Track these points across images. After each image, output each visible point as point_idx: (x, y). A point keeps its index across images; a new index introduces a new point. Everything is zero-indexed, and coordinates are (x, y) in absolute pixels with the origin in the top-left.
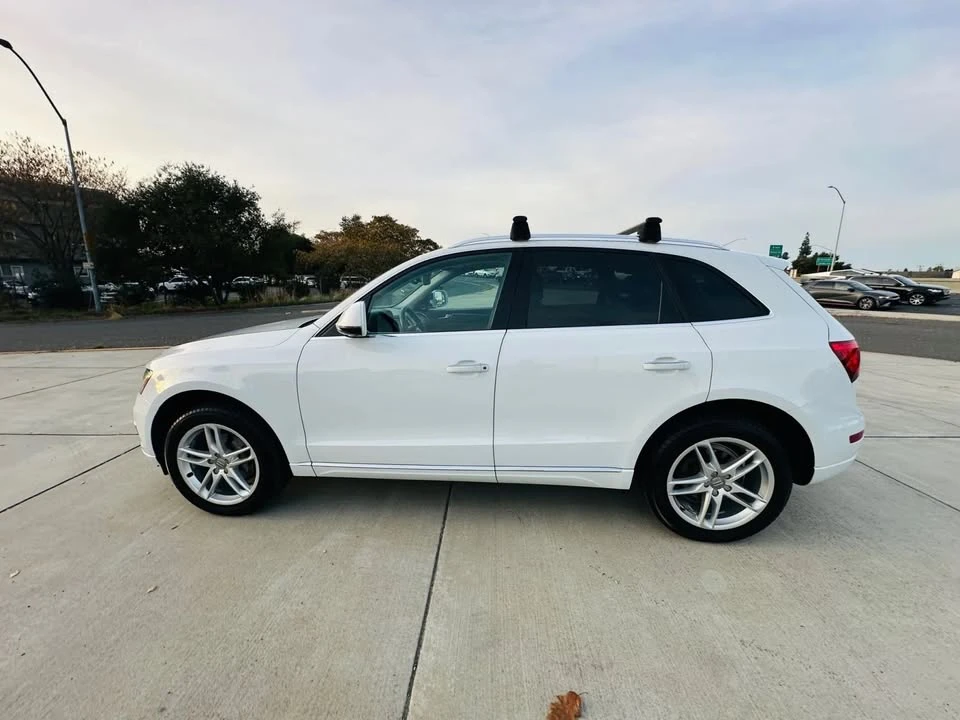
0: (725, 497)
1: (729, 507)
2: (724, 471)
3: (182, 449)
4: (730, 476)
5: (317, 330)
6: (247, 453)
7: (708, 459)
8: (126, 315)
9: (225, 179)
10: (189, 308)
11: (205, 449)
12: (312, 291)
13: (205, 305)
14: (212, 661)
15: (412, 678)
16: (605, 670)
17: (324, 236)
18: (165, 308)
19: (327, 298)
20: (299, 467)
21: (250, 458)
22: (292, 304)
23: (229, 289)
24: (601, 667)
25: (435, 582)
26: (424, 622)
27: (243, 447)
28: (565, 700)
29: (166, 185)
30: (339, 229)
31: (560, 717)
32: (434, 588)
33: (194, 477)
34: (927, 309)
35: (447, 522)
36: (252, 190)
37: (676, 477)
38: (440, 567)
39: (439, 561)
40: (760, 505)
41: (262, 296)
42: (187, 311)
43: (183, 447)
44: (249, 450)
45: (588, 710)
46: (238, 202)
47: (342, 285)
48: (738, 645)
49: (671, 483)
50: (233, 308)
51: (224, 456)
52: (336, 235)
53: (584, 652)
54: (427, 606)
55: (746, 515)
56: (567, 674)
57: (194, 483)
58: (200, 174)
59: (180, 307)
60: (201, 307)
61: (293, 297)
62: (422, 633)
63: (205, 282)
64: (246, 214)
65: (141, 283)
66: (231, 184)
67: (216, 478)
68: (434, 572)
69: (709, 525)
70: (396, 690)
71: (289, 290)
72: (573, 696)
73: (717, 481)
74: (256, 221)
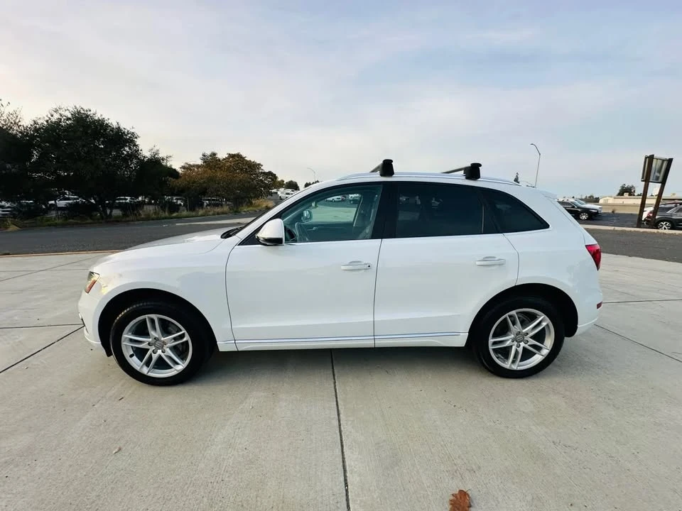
0: (524, 348)
1: (527, 354)
2: (524, 331)
3: (126, 336)
4: (527, 334)
5: (239, 241)
6: (182, 336)
7: (514, 323)
8: (23, 228)
9: (110, 121)
10: (79, 222)
11: (147, 334)
12: (181, 208)
13: (91, 218)
14: (187, 503)
15: (347, 495)
16: (477, 472)
17: (188, 168)
18: (60, 221)
19: (194, 214)
20: (224, 344)
21: (185, 339)
22: (166, 218)
23: (112, 207)
24: (473, 470)
25: (341, 422)
26: (343, 452)
27: (178, 332)
28: (459, 497)
29: (58, 123)
30: (200, 162)
31: (458, 509)
32: (342, 427)
33: (135, 357)
34: (589, 222)
35: (336, 378)
36: (132, 131)
37: (494, 336)
38: (342, 411)
39: (340, 407)
40: (545, 352)
41: (141, 212)
42: (77, 224)
43: (127, 334)
44: (184, 334)
45: (475, 502)
46: (119, 139)
47: (205, 204)
48: (553, 446)
49: (491, 340)
50: (117, 221)
51: (163, 339)
52: (198, 166)
53: (459, 461)
54: (341, 440)
55: (537, 359)
56: (453, 478)
57: (135, 362)
58: (87, 116)
59: (71, 220)
60: (89, 221)
61: (167, 213)
62: (344, 462)
63: (93, 201)
64: (127, 149)
65: (35, 202)
66: (115, 125)
67: (155, 357)
68: (339, 415)
69: (514, 367)
70: (339, 505)
71: (163, 208)
72: (463, 494)
73: (519, 338)
74: (135, 154)
